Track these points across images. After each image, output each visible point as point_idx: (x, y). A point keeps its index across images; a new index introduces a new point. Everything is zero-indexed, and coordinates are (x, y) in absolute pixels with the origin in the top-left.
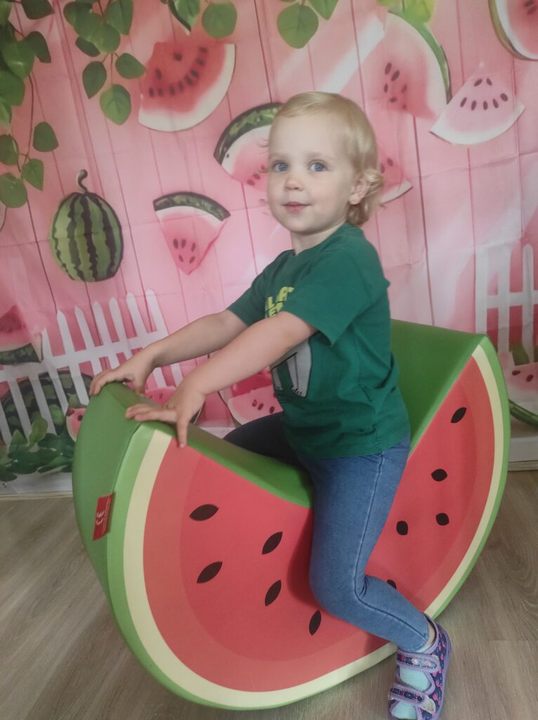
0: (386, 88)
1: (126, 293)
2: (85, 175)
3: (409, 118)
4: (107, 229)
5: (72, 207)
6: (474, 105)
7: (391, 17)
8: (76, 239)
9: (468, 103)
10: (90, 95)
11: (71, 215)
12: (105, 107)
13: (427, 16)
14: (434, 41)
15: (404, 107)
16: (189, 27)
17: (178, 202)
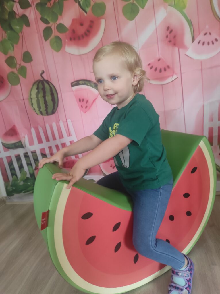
0: (167, 37)
1: (59, 120)
2: (43, 72)
3: (176, 49)
4: (52, 94)
5: (38, 86)
6: (204, 43)
7: (169, 8)
8: (39, 99)
9: (201, 43)
10: (46, 40)
11: (38, 88)
12: (52, 45)
13: (184, 7)
14: (187, 17)
15: (175, 44)
16: (86, 12)
17: (81, 84)
